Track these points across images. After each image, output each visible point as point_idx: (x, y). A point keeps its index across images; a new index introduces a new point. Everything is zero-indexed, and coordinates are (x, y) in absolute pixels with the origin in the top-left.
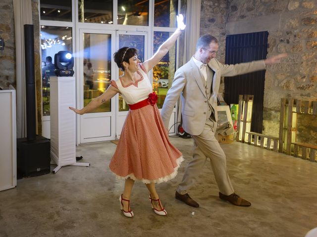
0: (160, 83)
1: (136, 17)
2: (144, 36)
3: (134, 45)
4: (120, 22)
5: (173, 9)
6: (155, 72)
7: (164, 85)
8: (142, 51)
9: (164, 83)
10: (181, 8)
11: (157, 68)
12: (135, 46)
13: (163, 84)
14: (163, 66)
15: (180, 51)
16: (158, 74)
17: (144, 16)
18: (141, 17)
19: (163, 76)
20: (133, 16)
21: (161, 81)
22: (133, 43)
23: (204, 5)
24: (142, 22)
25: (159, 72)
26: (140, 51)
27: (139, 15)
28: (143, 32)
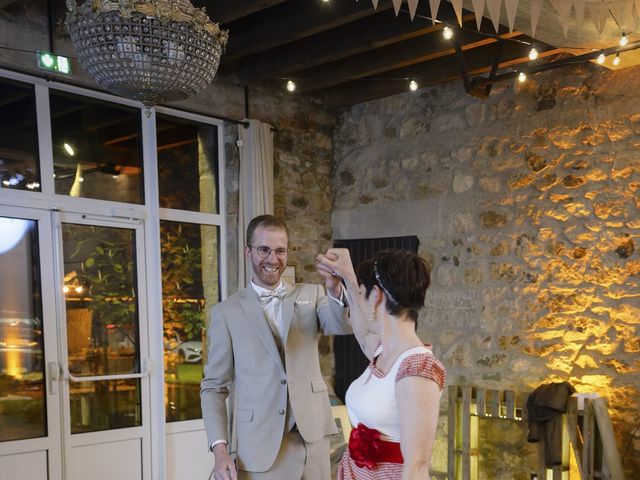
0: (181, 353)
1: (108, 176)
2: (134, 230)
3: (106, 252)
4: (63, 187)
5: (207, 167)
6: (169, 326)
7: (192, 357)
8: (130, 268)
9: (193, 350)
10: (227, 166)
11: (173, 316)
12: (110, 254)
13: (188, 354)
14: (188, 309)
15: (229, 275)
16: (175, 329)
17: (131, 176)
18: (121, 178)
19: (190, 336)
20: (99, 175)
21: (185, 346)
22: (103, 246)
23: (282, 165)
24: (124, 192)
25: (179, 326)
26: (125, 270)
27: (117, 173)
28: (131, 221)
